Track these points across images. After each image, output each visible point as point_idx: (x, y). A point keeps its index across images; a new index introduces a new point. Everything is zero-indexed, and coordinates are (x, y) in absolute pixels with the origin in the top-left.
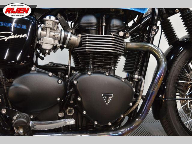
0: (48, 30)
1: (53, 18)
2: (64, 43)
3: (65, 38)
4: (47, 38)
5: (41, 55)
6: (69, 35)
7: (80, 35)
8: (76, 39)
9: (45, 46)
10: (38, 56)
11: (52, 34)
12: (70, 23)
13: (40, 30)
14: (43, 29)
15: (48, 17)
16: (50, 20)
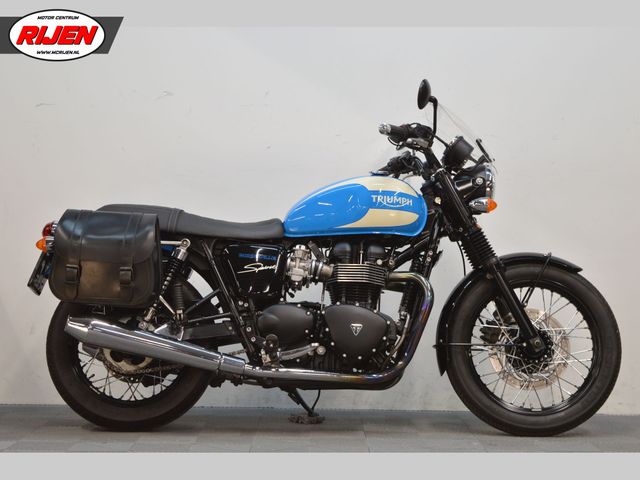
0: (298, 260)
1: (303, 247)
2: (315, 274)
3: (316, 267)
4: (297, 269)
5: (290, 290)
6: (321, 265)
7: (332, 265)
8: (328, 269)
9: (294, 278)
10: (287, 291)
11: (302, 264)
12: (324, 250)
13: (289, 260)
14: (292, 260)
15: (298, 247)
16: (300, 248)
